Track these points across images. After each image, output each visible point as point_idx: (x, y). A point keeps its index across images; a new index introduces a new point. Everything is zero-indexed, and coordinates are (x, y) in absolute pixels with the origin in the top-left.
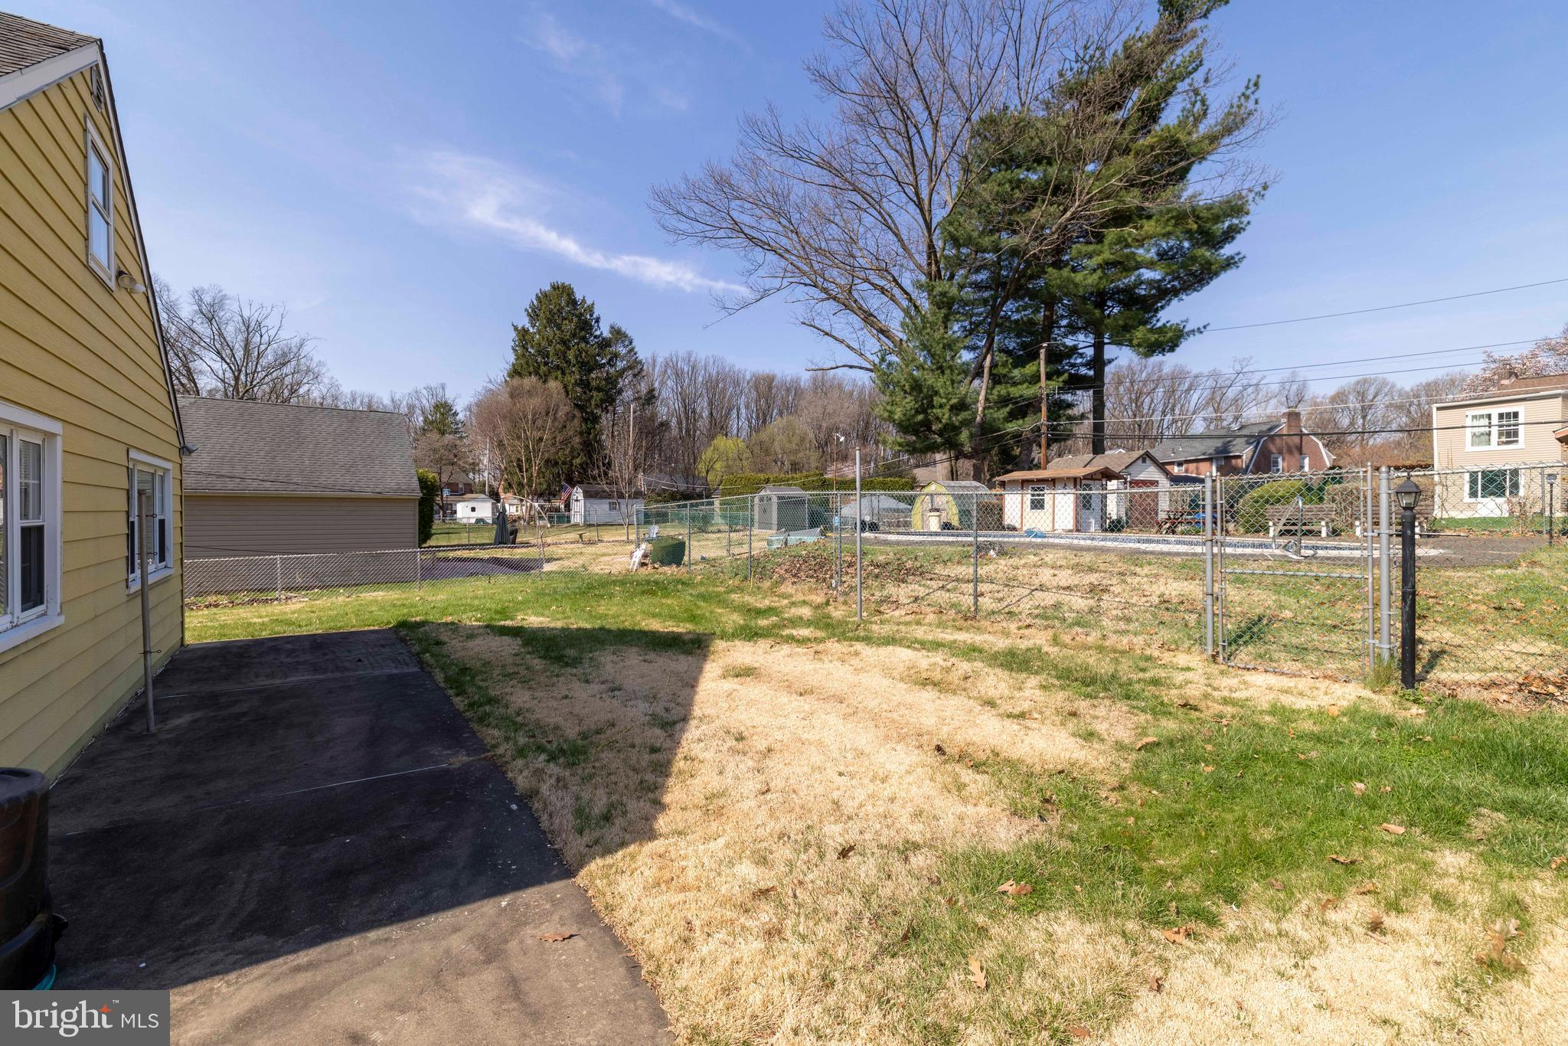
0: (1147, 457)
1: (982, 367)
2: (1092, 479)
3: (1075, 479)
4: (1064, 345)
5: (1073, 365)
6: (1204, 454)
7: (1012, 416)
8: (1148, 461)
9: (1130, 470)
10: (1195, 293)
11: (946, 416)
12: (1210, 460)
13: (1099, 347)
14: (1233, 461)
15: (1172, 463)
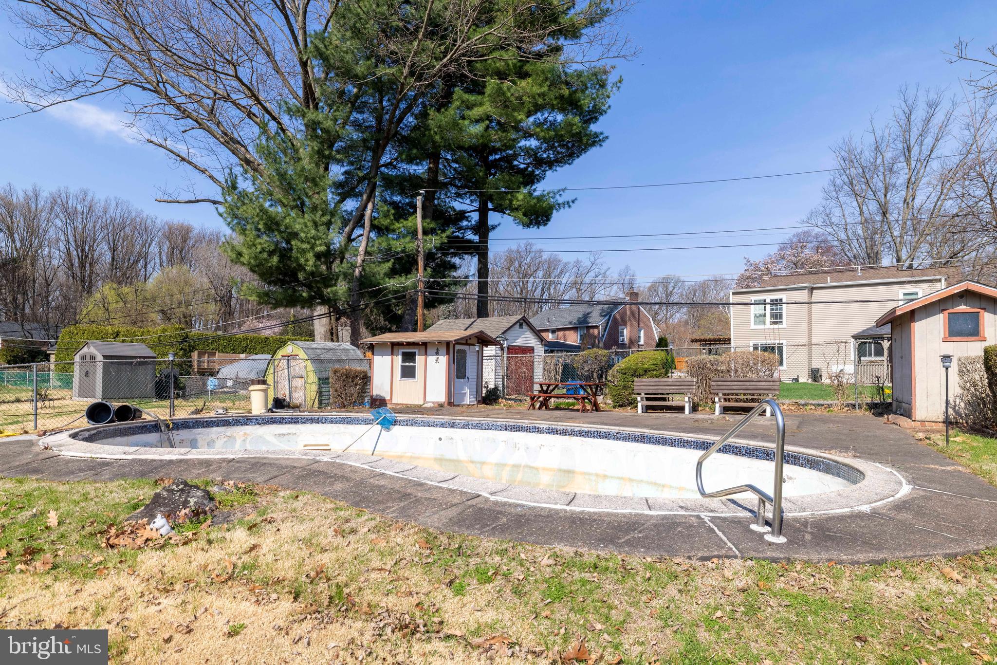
0: (524, 322)
1: (362, 216)
2: (466, 344)
3: (448, 344)
4: (453, 208)
5: (460, 228)
6: (570, 323)
7: (393, 273)
8: (525, 326)
9: (507, 335)
10: (567, 166)
11: (311, 263)
12: (575, 329)
13: (483, 212)
14: (591, 331)
15: (547, 331)
